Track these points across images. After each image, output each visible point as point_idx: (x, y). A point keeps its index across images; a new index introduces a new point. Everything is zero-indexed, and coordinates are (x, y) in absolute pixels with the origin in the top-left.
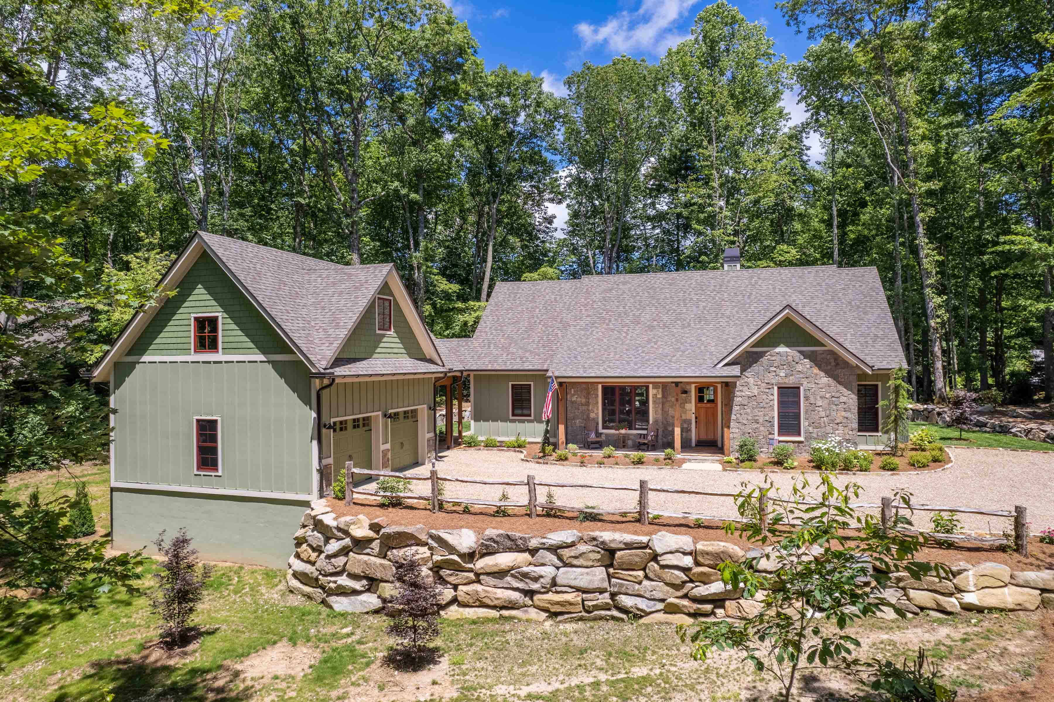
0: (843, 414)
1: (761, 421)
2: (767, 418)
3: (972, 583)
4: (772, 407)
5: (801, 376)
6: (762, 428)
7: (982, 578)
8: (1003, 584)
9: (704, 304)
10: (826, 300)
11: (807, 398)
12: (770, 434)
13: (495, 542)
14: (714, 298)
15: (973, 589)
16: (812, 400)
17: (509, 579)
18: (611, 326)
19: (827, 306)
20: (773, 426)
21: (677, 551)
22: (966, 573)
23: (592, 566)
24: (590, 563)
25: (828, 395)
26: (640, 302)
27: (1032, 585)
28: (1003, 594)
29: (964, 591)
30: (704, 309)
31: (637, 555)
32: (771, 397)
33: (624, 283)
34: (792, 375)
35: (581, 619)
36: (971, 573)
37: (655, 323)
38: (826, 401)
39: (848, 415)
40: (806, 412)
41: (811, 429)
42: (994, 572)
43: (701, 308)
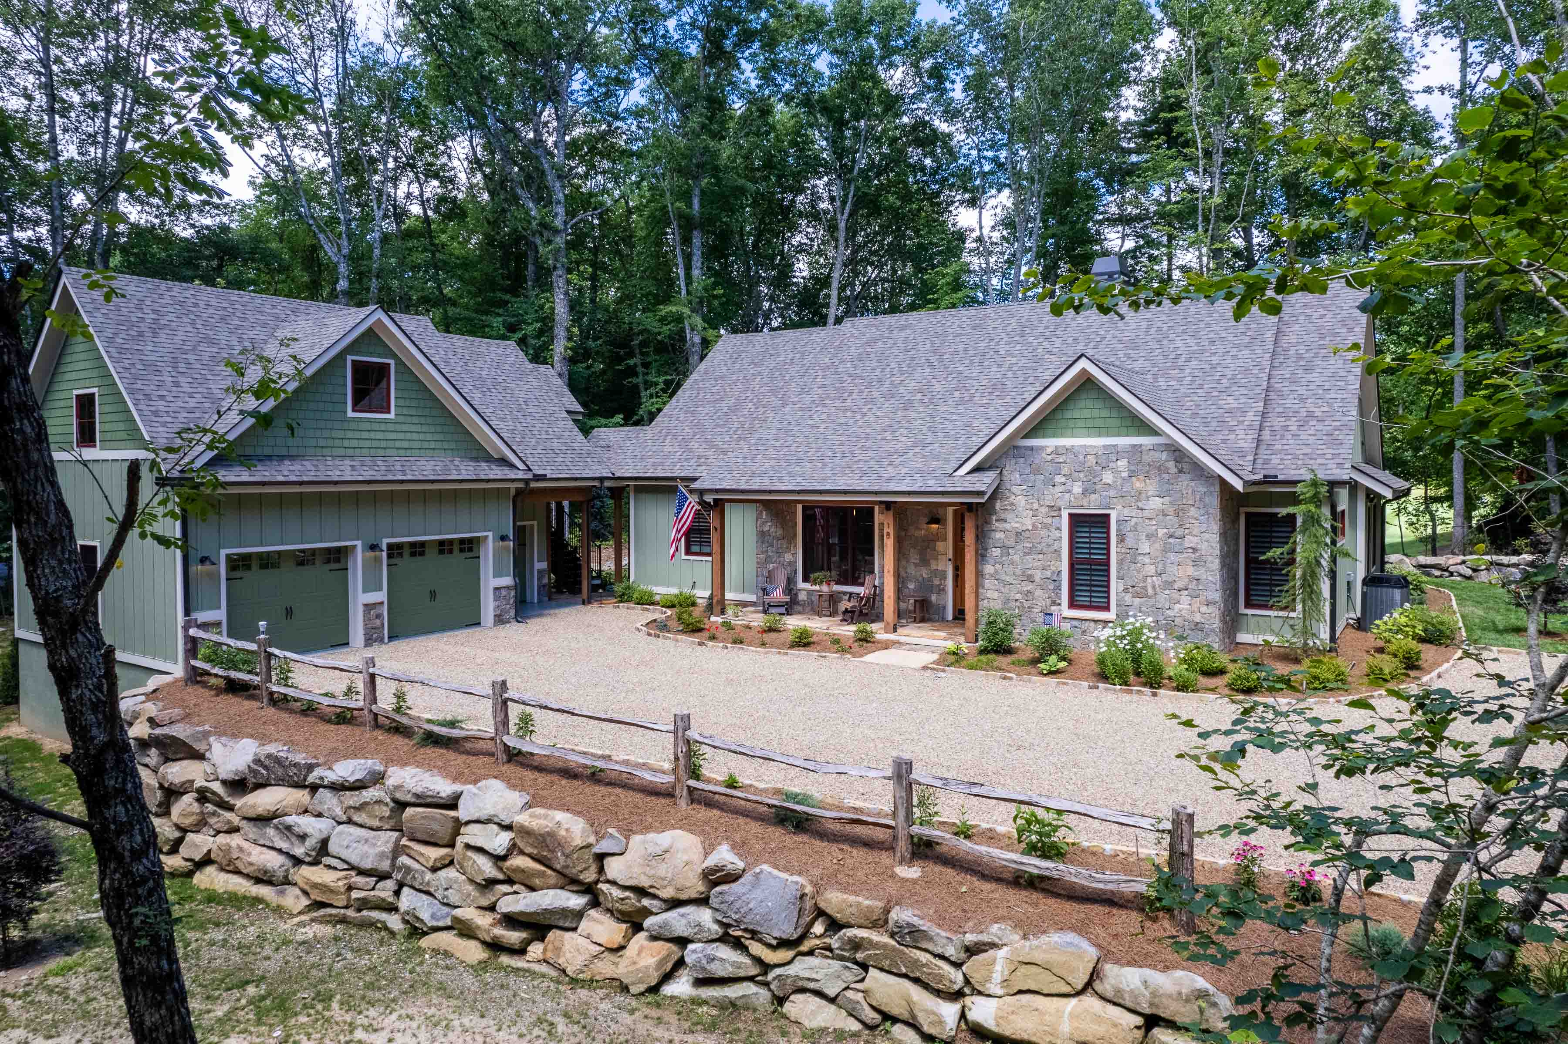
0: (1190, 570)
1: (1037, 578)
2: (1048, 574)
3: (997, 977)
4: (1058, 552)
5: (1112, 493)
6: (1038, 593)
7: (1023, 969)
8: (1066, 989)
9: (1014, 360)
10: (1236, 346)
11: (1122, 539)
12: (1054, 603)
13: (266, 768)
14: (1035, 349)
15: (999, 991)
16: (1130, 542)
17: (271, 831)
18: (848, 403)
19: (1235, 357)
20: (1059, 588)
21: (488, 821)
22: (991, 952)
23: (378, 829)
24: (376, 823)
25: (1161, 532)
26: (913, 359)
27: (1129, 1004)
28: (1059, 1012)
29: (980, 993)
30: (1010, 368)
31: (433, 819)
32: (1057, 534)
33: (902, 329)
34: (1094, 492)
35: (343, 920)
36: (1002, 953)
37: (919, 396)
38: (1158, 545)
39: (1200, 573)
40: (1120, 562)
41: (1128, 598)
42: (1055, 958)
43: (1005, 368)
